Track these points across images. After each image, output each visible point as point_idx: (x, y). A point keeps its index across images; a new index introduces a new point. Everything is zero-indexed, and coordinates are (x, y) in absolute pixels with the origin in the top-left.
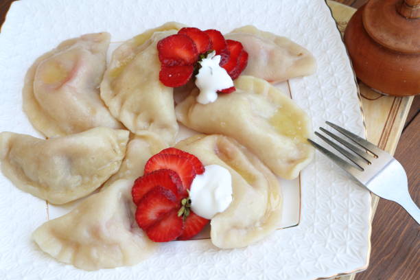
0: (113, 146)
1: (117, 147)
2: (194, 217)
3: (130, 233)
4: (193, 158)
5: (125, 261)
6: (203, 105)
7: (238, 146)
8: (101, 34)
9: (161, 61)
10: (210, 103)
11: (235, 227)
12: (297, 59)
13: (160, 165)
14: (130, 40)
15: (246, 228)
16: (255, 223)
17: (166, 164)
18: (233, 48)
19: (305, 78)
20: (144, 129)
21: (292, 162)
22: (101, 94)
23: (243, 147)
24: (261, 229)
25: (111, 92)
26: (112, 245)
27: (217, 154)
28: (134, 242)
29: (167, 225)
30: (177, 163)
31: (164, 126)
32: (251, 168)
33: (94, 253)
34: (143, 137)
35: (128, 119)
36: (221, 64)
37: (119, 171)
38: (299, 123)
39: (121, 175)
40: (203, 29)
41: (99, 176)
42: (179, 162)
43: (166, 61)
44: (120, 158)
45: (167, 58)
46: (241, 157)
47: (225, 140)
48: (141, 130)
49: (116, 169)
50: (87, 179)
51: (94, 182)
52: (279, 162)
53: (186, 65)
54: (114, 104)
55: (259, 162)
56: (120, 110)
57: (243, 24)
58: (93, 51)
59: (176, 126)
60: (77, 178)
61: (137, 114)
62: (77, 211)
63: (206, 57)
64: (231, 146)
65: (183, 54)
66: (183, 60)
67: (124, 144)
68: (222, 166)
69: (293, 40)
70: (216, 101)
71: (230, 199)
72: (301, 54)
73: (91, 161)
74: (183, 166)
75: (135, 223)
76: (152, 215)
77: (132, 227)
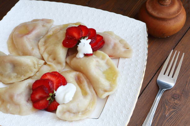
0: (35, 65)
1: (36, 66)
2: (55, 102)
3: (26, 102)
4: (63, 78)
5: (20, 113)
6: (77, 58)
7: (86, 79)
8: (50, 20)
9: (66, 36)
10: (80, 58)
11: (69, 111)
12: (126, 50)
13: (48, 77)
14: (61, 25)
15: (74, 113)
16: (79, 112)
17: (51, 77)
18: (99, 38)
19: (126, 59)
20: (51, 62)
21: (106, 91)
22: (39, 43)
23: (88, 80)
24: (80, 115)
25: (43, 44)
26: (17, 105)
27: (76, 80)
28: (27, 106)
29: (42, 102)
30: (55, 78)
31: (59, 63)
32: (88, 89)
33: (8, 106)
34: (49, 65)
35: (46, 56)
36: (90, 43)
37: (33, 76)
38: (115, 76)
39: (33, 77)
40: (89, 27)
41: (24, 76)
42: (56, 78)
43: (67, 36)
44: (36, 71)
45: (69, 35)
46: (85, 84)
47: (81, 75)
48: (50, 62)
49: (32, 75)
50: (19, 76)
51: (21, 78)
52: (100, 90)
53: (75, 40)
54: (42, 49)
55: (92, 88)
56: (44, 52)
57: (110, 31)
58: (43, 26)
59: (64, 64)
60: (15, 74)
61: (50, 55)
62: (8, 87)
63: (84, 39)
64: (83, 78)
65: (76, 35)
66: (75, 38)
67: (40, 66)
68: (75, 85)
69: (128, 42)
70: (83, 58)
71: (71, 99)
72: (128, 48)
73: (23, 68)
74: (58, 80)
75: (30, 99)
76: (37, 97)
77: (28, 100)
